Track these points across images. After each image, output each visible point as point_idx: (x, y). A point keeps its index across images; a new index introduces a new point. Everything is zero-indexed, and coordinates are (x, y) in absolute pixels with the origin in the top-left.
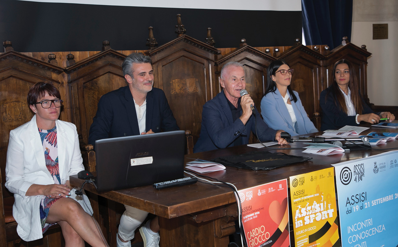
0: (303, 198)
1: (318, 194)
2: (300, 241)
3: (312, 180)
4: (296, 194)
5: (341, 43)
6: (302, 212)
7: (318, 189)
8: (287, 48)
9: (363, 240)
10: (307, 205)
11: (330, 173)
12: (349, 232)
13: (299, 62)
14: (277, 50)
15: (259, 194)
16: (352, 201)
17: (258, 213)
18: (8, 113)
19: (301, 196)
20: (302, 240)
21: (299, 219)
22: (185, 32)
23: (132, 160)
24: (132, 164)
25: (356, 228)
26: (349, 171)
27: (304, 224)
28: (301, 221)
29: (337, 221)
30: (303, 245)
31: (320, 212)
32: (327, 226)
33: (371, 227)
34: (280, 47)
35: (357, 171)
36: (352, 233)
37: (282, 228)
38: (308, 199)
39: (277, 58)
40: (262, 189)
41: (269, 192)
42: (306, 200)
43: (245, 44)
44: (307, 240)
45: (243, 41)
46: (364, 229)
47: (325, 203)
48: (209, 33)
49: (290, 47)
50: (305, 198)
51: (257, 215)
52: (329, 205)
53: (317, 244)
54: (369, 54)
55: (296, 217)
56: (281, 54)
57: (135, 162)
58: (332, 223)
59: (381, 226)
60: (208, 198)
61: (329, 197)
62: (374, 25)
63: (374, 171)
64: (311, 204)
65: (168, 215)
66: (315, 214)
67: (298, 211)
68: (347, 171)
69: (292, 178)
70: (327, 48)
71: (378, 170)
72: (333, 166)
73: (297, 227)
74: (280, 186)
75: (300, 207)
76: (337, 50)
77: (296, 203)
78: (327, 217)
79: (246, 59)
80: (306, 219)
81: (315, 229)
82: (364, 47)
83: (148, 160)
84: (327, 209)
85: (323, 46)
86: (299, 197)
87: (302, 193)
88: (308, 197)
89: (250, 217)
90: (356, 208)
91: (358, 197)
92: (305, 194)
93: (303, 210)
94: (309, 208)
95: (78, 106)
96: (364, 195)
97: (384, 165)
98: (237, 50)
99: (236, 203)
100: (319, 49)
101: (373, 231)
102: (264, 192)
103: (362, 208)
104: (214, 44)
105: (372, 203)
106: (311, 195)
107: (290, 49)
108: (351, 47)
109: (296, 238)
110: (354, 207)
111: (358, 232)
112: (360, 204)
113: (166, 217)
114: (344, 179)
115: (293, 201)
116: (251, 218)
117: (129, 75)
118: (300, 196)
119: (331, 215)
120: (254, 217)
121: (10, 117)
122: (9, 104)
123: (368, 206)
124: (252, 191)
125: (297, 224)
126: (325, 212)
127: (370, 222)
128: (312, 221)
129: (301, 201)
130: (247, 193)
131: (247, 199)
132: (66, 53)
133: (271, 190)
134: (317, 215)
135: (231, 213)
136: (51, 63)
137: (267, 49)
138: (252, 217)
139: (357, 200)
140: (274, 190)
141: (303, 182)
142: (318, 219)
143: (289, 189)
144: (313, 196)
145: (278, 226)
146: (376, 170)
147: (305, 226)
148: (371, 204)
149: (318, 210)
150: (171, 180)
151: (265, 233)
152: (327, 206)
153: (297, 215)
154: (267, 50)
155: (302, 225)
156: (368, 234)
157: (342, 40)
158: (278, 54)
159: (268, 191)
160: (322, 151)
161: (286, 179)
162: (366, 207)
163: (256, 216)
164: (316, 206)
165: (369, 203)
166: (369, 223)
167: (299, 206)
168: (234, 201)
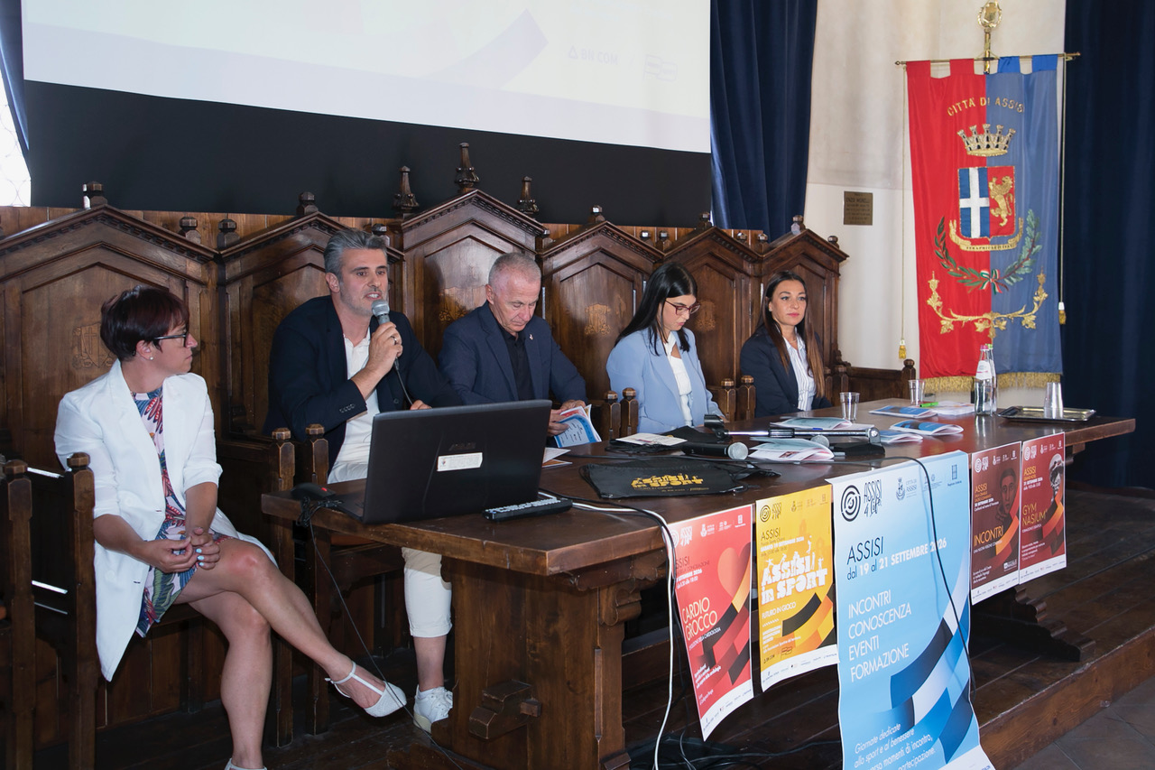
0: (776, 545)
1: (802, 539)
2: (768, 631)
3: (794, 509)
4: (767, 536)
5: (789, 229)
6: (773, 573)
7: (803, 530)
8: (683, 230)
9: (873, 633)
10: (783, 559)
11: (824, 497)
12: (851, 616)
13: (707, 264)
14: (663, 235)
15: (704, 534)
16: (858, 555)
17: (700, 571)
18: (83, 349)
19: (774, 541)
20: (771, 630)
21: (768, 586)
22: (476, 185)
23: (441, 459)
24: (441, 468)
25: (862, 609)
26: (857, 495)
27: (776, 597)
28: (771, 591)
29: (832, 594)
30: (772, 639)
31: (805, 573)
32: (814, 603)
33: (888, 607)
34: (670, 229)
35: (869, 495)
36: (857, 618)
37: (738, 603)
38: (784, 548)
39: (666, 252)
40: (708, 522)
41: (721, 529)
42: (782, 549)
43: (601, 218)
44: (779, 629)
45: (596, 210)
46: (877, 610)
47: (814, 557)
48: (527, 189)
49: (690, 230)
50: (781, 544)
51: (698, 575)
52: (820, 560)
53: (796, 638)
54: (843, 257)
55: (763, 584)
56: (673, 246)
57: (447, 463)
58: (822, 596)
59: (904, 605)
60: (615, 537)
61: (820, 545)
62: (845, 192)
63: (898, 495)
64: (789, 558)
65: (544, 568)
66: (796, 577)
67: (767, 571)
68: (854, 493)
69: (759, 503)
70: (762, 238)
71: (903, 494)
72: (828, 483)
73: (763, 602)
74: (740, 518)
75: (770, 564)
76: (782, 243)
77: (764, 554)
78: (815, 585)
79: (602, 252)
80: (780, 586)
81: (794, 608)
82: (835, 240)
83: (473, 461)
84: (816, 569)
85: (755, 231)
86: (771, 543)
87: (775, 534)
88: (786, 543)
89: (685, 580)
90: (864, 567)
91: (869, 546)
92: (781, 537)
93: (776, 569)
94: (786, 565)
95: (239, 340)
96: (879, 543)
97: (913, 484)
98: (581, 230)
99: (665, 548)
100: (746, 239)
101: (891, 615)
102: (712, 529)
103: (874, 568)
104: (534, 215)
105: (893, 559)
106: (791, 538)
107: (690, 235)
108: (810, 237)
109: (762, 625)
110: (861, 567)
111: (866, 617)
112: (872, 559)
113: (538, 573)
114: (847, 509)
115: (761, 549)
116: (688, 582)
117: (334, 273)
118: (772, 540)
119: (822, 582)
120: (692, 580)
121: (89, 358)
122: (88, 327)
123: (884, 564)
124: (691, 527)
125: (765, 597)
126: (812, 575)
127: (886, 596)
128: (789, 593)
129: (772, 551)
130: (683, 530)
131: (682, 543)
132: (219, 217)
133: (724, 526)
134: (798, 579)
135: (645, 571)
136: (187, 237)
137: (643, 231)
138: (689, 578)
139: (866, 553)
140: (729, 526)
141: (778, 513)
142: (800, 588)
143: (754, 525)
144: (793, 541)
145: (732, 599)
146: (900, 495)
147: (778, 602)
148: (890, 561)
149: (801, 571)
150: (518, 504)
151: (709, 612)
152: (817, 562)
153: (764, 579)
154: (645, 235)
155: (772, 599)
156: (883, 621)
157: (792, 222)
158: (667, 244)
159: (719, 527)
160: (790, 454)
161: (751, 505)
162: (882, 567)
163: (696, 579)
164: (798, 560)
165: (886, 558)
166: (886, 598)
167: (770, 561)
168: (660, 545)
